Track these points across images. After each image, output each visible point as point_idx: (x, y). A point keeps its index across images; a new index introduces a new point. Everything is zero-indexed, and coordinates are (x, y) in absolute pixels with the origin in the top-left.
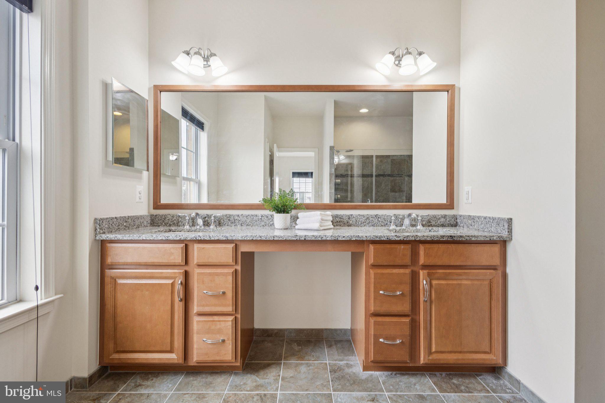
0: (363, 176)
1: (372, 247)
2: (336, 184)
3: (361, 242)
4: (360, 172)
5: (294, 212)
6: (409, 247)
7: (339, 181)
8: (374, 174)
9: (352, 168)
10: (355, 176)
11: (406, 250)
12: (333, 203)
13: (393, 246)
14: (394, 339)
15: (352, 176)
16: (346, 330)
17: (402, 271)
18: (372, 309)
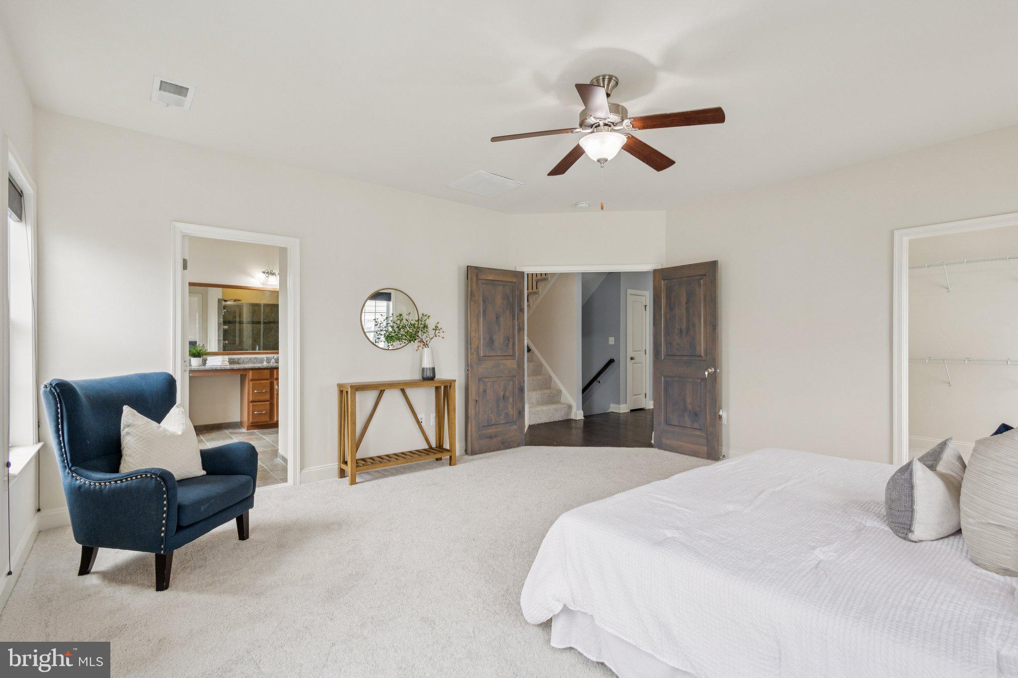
0: (253, 323)
1: (251, 372)
2: (225, 331)
3: (245, 370)
4: (249, 319)
5: (205, 357)
6: (268, 371)
7: (226, 327)
8: (262, 321)
9: (240, 315)
10: (244, 322)
11: (267, 372)
12: (222, 351)
13: (261, 371)
14: (262, 411)
15: (241, 323)
16: (237, 422)
17: (265, 381)
18: (251, 399)
